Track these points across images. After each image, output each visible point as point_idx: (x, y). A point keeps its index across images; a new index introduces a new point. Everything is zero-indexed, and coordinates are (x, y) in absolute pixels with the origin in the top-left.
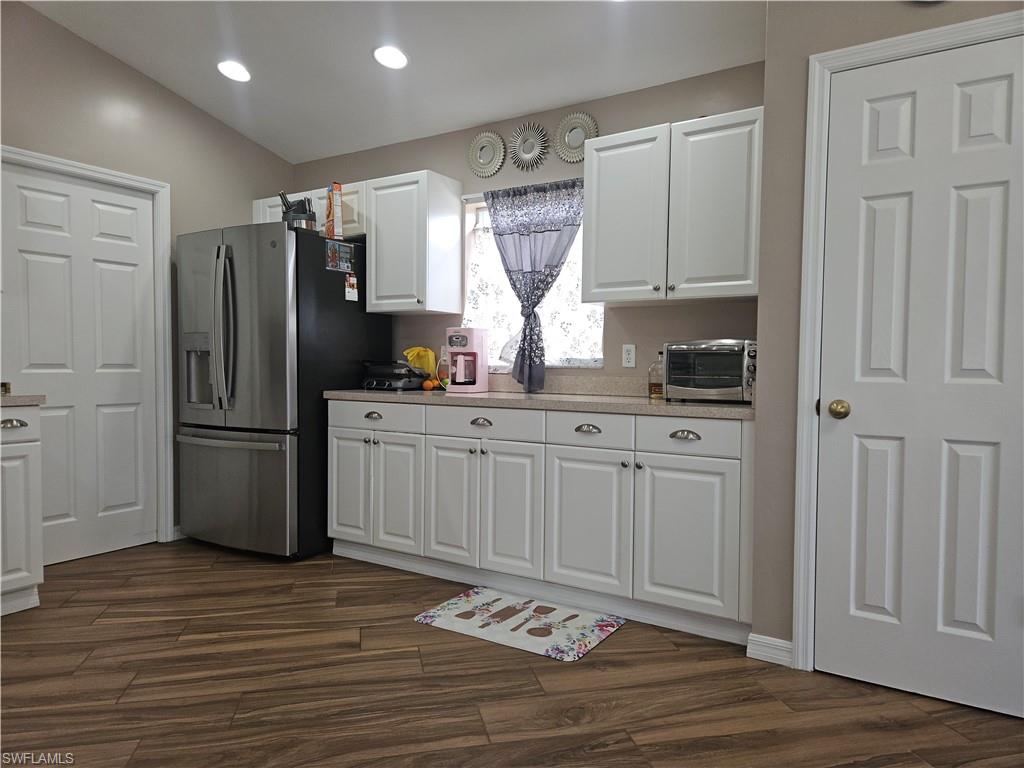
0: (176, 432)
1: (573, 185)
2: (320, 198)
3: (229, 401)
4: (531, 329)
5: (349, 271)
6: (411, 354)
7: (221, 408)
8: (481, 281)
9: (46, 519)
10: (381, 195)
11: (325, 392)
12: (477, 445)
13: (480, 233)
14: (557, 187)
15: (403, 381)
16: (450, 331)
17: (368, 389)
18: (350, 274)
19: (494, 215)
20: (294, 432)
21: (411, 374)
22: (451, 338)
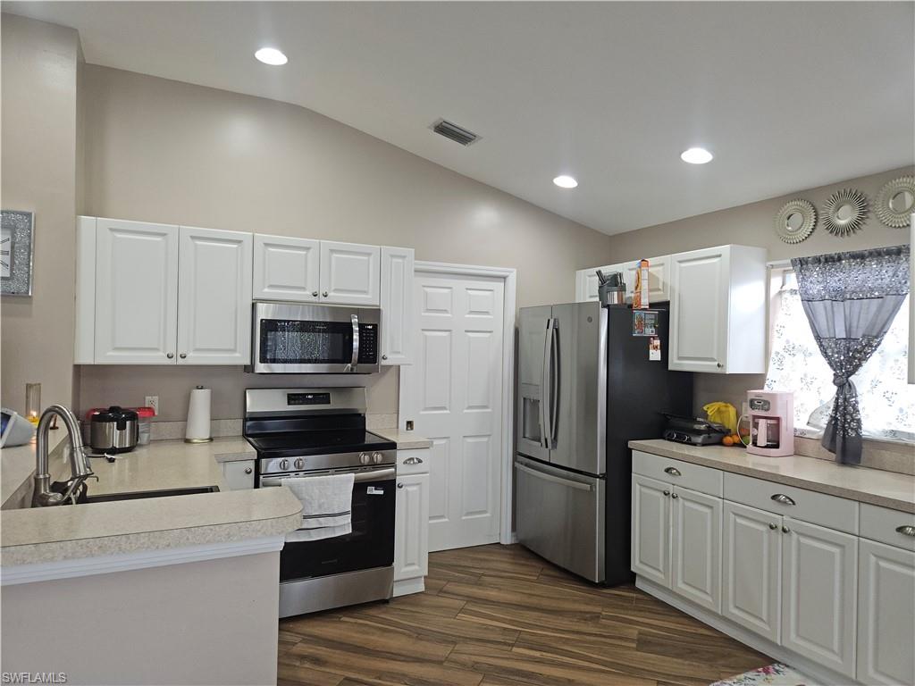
0: (515, 460)
1: (898, 252)
2: (630, 270)
3: (552, 443)
4: (845, 399)
5: (653, 334)
6: (711, 409)
7: (547, 447)
8: (788, 342)
9: (430, 518)
10: (685, 267)
11: (630, 442)
12: (779, 521)
13: (787, 295)
14: (878, 254)
15: (702, 437)
16: (753, 393)
17: (668, 440)
18: (654, 337)
19: (802, 279)
20: (602, 477)
21: (710, 430)
22: (752, 401)
